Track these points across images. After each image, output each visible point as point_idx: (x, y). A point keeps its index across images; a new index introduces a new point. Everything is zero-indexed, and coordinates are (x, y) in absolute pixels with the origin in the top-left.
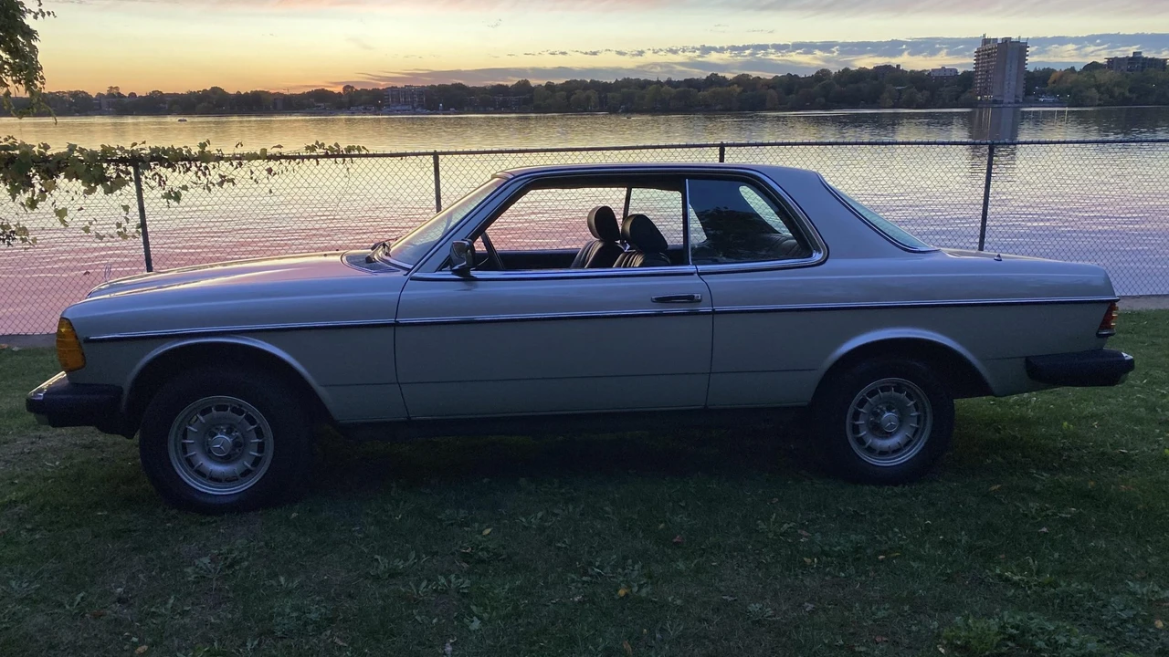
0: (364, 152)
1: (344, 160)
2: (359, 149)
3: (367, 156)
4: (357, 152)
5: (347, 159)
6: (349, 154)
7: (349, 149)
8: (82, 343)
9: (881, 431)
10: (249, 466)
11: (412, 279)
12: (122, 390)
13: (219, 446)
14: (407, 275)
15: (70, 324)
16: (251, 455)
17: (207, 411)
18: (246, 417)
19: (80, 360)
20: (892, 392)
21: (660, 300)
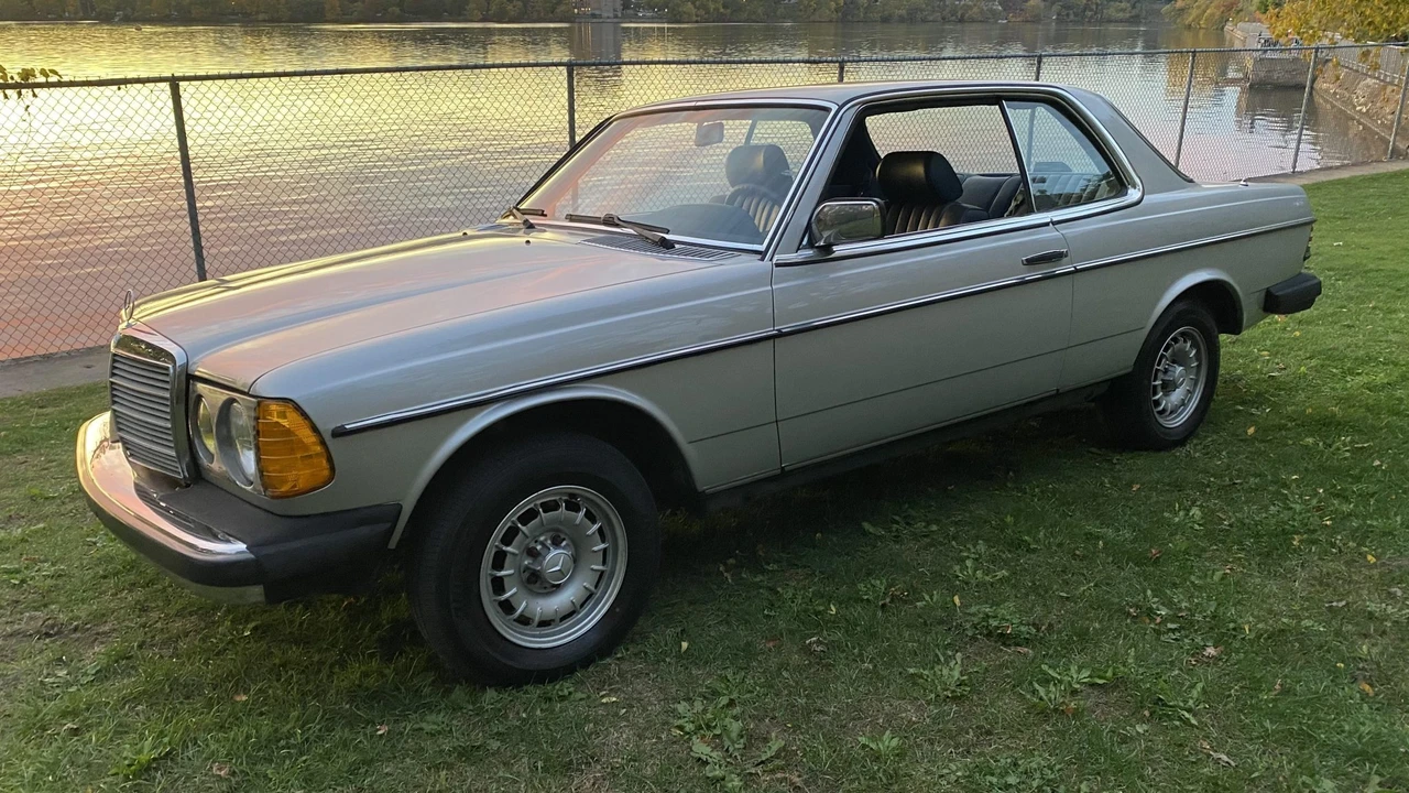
0: (54, 79)
1: (20, 94)
2: (43, 72)
3: (60, 84)
4: (42, 79)
5: (24, 91)
6: (26, 83)
7: (27, 74)
8: (327, 437)
9: (1169, 387)
10: (593, 588)
11: (778, 265)
12: (399, 508)
13: (558, 568)
14: (762, 259)
15: (298, 408)
16: (592, 569)
17: (527, 517)
18: (586, 515)
19: (326, 473)
20: (1180, 344)
21: (1030, 262)
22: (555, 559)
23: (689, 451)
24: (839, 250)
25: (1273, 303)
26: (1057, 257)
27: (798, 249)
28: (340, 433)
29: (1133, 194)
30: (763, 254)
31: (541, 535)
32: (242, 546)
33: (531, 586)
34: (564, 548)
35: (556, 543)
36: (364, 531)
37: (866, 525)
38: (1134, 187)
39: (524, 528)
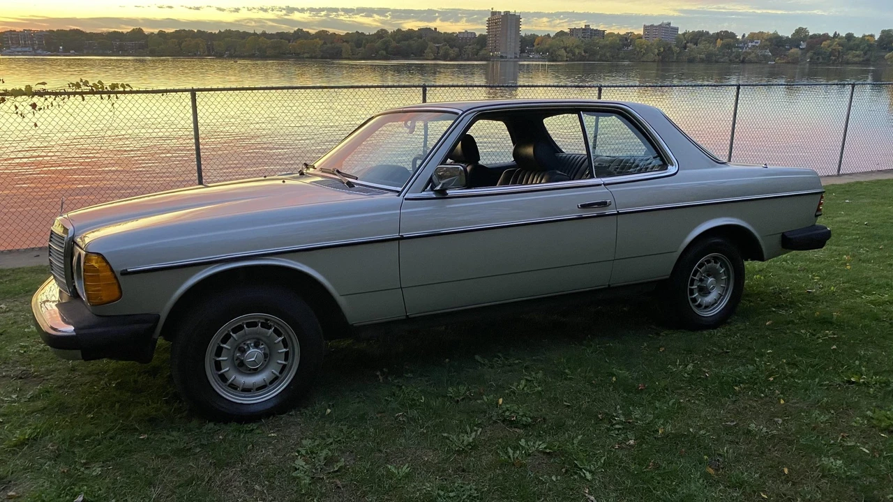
0: (128, 89)
1: (109, 97)
2: (123, 86)
3: (131, 92)
4: (121, 89)
5: (112, 95)
6: (113, 91)
7: (114, 86)
8: (118, 275)
9: (705, 291)
10: (278, 374)
11: (406, 199)
12: (159, 317)
13: (253, 359)
14: (399, 196)
15: (104, 258)
16: (278, 363)
17: (237, 329)
18: (274, 331)
19: (117, 293)
20: (712, 264)
21: (583, 206)
22: (253, 354)
23: (342, 301)
24: (450, 192)
25: (789, 242)
26: (604, 204)
27: (424, 191)
28: (125, 273)
29: (672, 170)
30: (399, 193)
31: (248, 340)
32: (72, 328)
33: (240, 369)
34: (261, 349)
35: (256, 346)
36: (136, 326)
37: (477, 357)
38: (672, 165)
39: (234, 335)
